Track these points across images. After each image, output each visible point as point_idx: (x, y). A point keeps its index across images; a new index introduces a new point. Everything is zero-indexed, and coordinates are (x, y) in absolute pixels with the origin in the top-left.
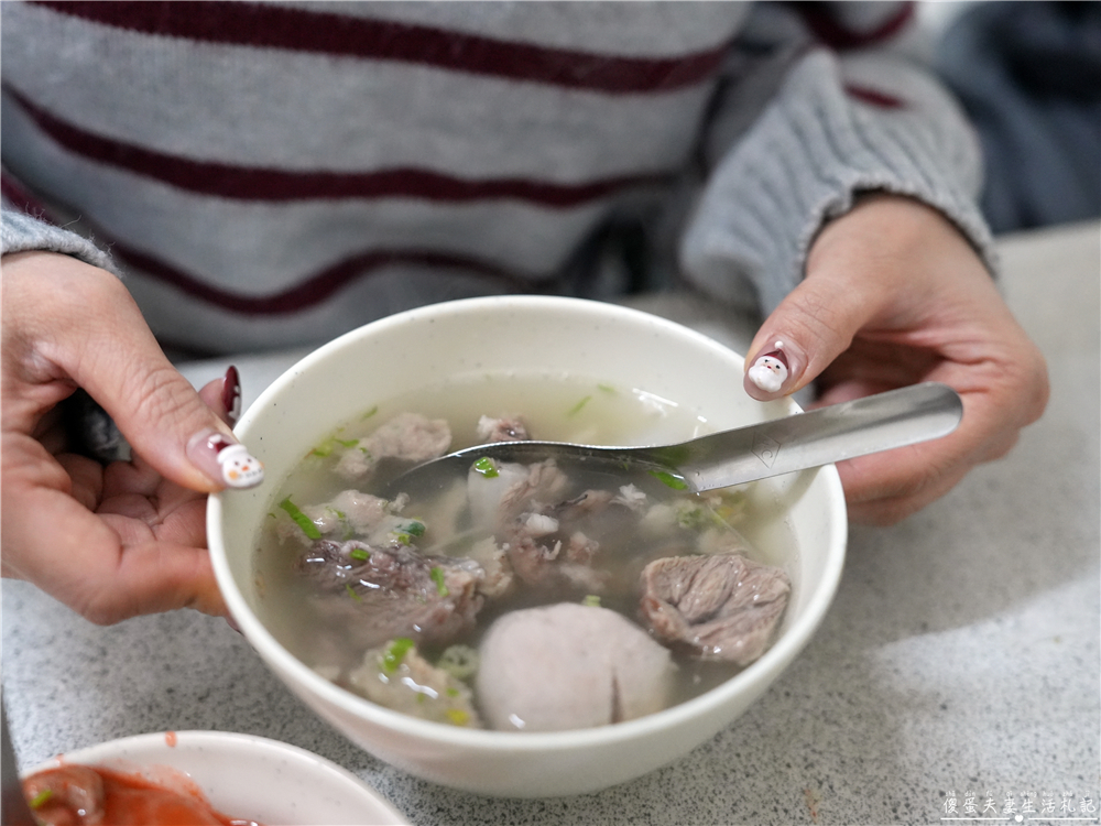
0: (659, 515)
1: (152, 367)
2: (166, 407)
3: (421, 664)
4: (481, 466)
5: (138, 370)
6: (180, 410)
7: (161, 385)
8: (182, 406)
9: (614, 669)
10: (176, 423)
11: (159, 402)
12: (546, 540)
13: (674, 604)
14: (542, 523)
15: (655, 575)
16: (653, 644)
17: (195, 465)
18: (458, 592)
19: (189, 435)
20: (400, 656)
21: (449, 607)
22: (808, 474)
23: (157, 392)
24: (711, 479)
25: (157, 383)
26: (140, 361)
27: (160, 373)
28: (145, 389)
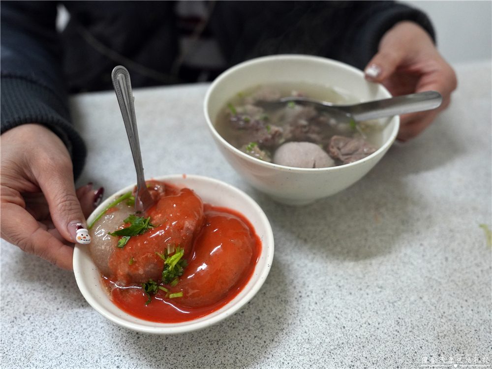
0: (343, 126)
1: (68, 193)
2: (67, 208)
3: (258, 149)
4: (291, 105)
5: (63, 193)
6: (72, 211)
7: (69, 200)
8: (73, 209)
9: (315, 161)
10: (69, 215)
11: (66, 205)
12: (304, 127)
13: (339, 149)
14: (303, 122)
15: (335, 140)
16: (329, 158)
17: (68, 231)
18: (273, 133)
19: (71, 220)
20: (252, 146)
21: (270, 136)
22: (391, 118)
23: (67, 202)
24: (360, 117)
25: (68, 199)
26: (65, 190)
27: (70, 196)
28: (62, 200)
